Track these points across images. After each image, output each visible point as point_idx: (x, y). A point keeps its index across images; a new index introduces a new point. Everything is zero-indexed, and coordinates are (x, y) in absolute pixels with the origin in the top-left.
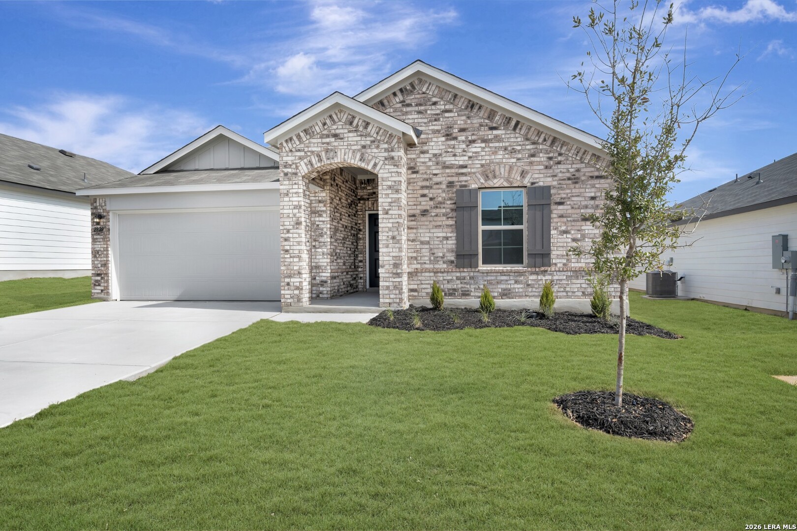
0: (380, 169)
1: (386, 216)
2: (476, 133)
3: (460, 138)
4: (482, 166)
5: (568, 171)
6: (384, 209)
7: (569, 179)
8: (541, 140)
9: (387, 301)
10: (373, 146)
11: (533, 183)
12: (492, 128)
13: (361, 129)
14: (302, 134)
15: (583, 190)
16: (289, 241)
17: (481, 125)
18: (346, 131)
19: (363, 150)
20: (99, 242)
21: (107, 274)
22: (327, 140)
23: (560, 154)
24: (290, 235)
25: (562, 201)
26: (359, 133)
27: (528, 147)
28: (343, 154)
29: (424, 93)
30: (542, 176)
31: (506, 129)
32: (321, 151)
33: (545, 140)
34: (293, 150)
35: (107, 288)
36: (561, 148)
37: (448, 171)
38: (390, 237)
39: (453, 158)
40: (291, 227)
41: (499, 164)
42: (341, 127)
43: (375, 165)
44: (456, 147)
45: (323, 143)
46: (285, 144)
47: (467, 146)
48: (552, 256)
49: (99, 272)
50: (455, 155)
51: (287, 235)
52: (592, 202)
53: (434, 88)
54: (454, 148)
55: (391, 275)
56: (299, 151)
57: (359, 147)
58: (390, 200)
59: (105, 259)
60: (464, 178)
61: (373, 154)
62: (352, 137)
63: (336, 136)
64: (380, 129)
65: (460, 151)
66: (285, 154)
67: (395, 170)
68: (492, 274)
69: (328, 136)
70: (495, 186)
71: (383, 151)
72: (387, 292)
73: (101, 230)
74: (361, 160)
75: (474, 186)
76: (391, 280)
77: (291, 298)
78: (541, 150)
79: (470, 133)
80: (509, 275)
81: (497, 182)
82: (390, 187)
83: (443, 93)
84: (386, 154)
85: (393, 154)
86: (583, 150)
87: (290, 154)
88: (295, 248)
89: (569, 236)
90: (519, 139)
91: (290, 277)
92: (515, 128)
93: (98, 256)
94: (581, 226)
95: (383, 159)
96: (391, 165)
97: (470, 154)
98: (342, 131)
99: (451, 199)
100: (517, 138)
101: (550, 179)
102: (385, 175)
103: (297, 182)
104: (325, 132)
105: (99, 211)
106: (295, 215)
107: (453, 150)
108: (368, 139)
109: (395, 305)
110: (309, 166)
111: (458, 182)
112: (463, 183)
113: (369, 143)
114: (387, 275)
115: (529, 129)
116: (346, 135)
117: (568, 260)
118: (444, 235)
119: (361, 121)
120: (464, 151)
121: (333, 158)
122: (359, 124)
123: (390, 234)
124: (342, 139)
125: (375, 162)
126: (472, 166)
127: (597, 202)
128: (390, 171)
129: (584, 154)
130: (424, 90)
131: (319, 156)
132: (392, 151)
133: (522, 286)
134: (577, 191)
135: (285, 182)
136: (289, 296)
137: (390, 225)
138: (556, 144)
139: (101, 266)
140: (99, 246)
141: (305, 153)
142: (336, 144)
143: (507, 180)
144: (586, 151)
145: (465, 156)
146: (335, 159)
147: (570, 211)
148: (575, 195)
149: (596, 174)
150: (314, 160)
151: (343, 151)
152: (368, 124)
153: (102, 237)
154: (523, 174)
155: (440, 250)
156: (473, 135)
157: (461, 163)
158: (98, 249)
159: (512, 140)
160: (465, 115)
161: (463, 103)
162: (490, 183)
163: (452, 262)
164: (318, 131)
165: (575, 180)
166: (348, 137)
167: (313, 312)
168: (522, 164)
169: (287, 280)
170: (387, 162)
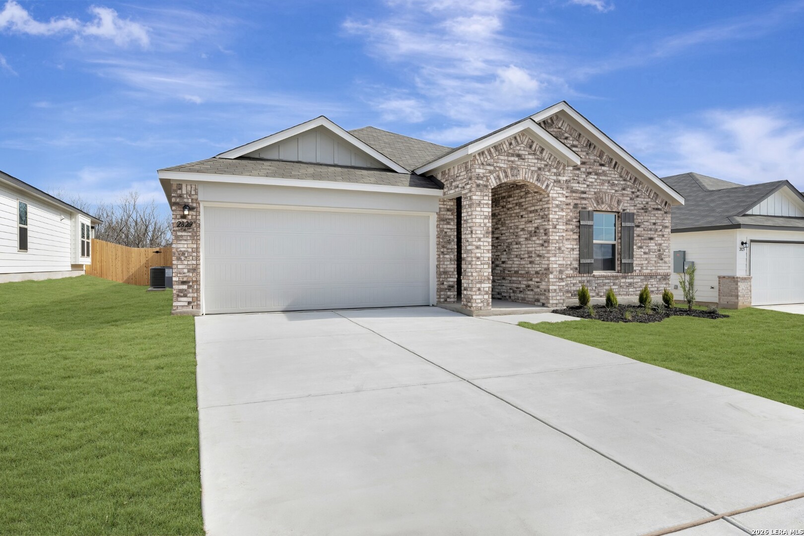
0: (551, 189)
1: (555, 230)
2: (592, 166)
3: (582, 169)
4: (595, 193)
5: (642, 203)
6: (553, 224)
7: (643, 209)
8: (628, 179)
9: (555, 302)
10: (546, 170)
11: (624, 210)
12: (602, 165)
13: (538, 153)
14: (492, 150)
15: (649, 218)
16: (480, 248)
17: (595, 161)
18: (527, 153)
19: (539, 172)
20: (186, 240)
21: (197, 282)
22: (512, 159)
23: (638, 190)
24: (482, 243)
25: (639, 224)
26: (536, 157)
27: (622, 182)
28: (524, 173)
29: (559, 128)
30: (628, 205)
31: (609, 167)
32: (507, 168)
33: (631, 179)
34: (485, 163)
35: (197, 299)
36: (639, 185)
37: (574, 195)
38: (557, 248)
39: (577, 185)
40: (482, 236)
41: (605, 193)
42: (522, 148)
43: (547, 186)
44: (580, 176)
45: (509, 161)
46: (478, 157)
47: (587, 176)
48: (634, 265)
49: (185, 279)
50: (578, 183)
51: (479, 243)
52: (654, 227)
53: (566, 125)
54: (578, 177)
55: (557, 280)
56: (489, 165)
57: (536, 169)
58: (557, 217)
59: (194, 262)
60: (584, 202)
61: (546, 176)
62: (531, 160)
63: (519, 156)
64: (552, 155)
65: (582, 179)
66: (477, 167)
67: (561, 192)
68: (601, 278)
69: (513, 155)
70: (603, 210)
71: (553, 174)
72: (554, 294)
73: (189, 225)
74: (537, 180)
75: (590, 209)
76: (558, 284)
77: (482, 302)
78: (628, 185)
79: (588, 166)
80: (610, 279)
81: (604, 207)
82: (557, 206)
83: (572, 131)
84: (555, 178)
85: (560, 178)
86: (650, 189)
87: (481, 167)
88: (485, 255)
89: (642, 250)
90: (616, 176)
91: (481, 282)
92: (614, 167)
93: (183, 258)
94: (648, 243)
95: (553, 181)
96: (559, 187)
97: (588, 183)
98: (523, 152)
99: (576, 218)
100: (615, 174)
101: (633, 208)
102: (555, 195)
103: (487, 193)
104: (511, 151)
105: (185, 200)
106: (485, 225)
107: (578, 178)
108: (543, 162)
109: (560, 305)
110: (498, 181)
111: (580, 204)
112: (584, 206)
113: (543, 166)
114: (555, 280)
115: (622, 169)
116: (526, 157)
117: (641, 267)
118: (571, 246)
119: (538, 146)
120: (584, 180)
121: (516, 176)
122: (537, 149)
123: (557, 245)
124: (523, 159)
125: (547, 183)
126: (589, 193)
127: (657, 227)
128: (558, 192)
129: (650, 191)
130: (560, 125)
131: (505, 172)
132: (559, 175)
133: (617, 287)
134: (645, 218)
135: (477, 193)
136: (479, 301)
137: (557, 238)
138: (636, 183)
139: (188, 272)
140: (186, 246)
141: (495, 167)
142: (519, 163)
143: (610, 206)
144: (651, 190)
145: (585, 184)
146: (518, 176)
147: (643, 233)
148: (645, 220)
149: (656, 207)
150: (502, 175)
151: (524, 170)
152: (543, 150)
153: (190, 234)
154: (619, 202)
155: (569, 259)
156: (590, 168)
157: (582, 189)
158: (182, 249)
159: (613, 176)
160: (585, 151)
161: (584, 141)
162: (599, 208)
163: (576, 269)
164: (506, 149)
165: (645, 209)
166: (528, 159)
167: (500, 315)
168: (618, 195)
169: (478, 286)
170: (555, 184)
